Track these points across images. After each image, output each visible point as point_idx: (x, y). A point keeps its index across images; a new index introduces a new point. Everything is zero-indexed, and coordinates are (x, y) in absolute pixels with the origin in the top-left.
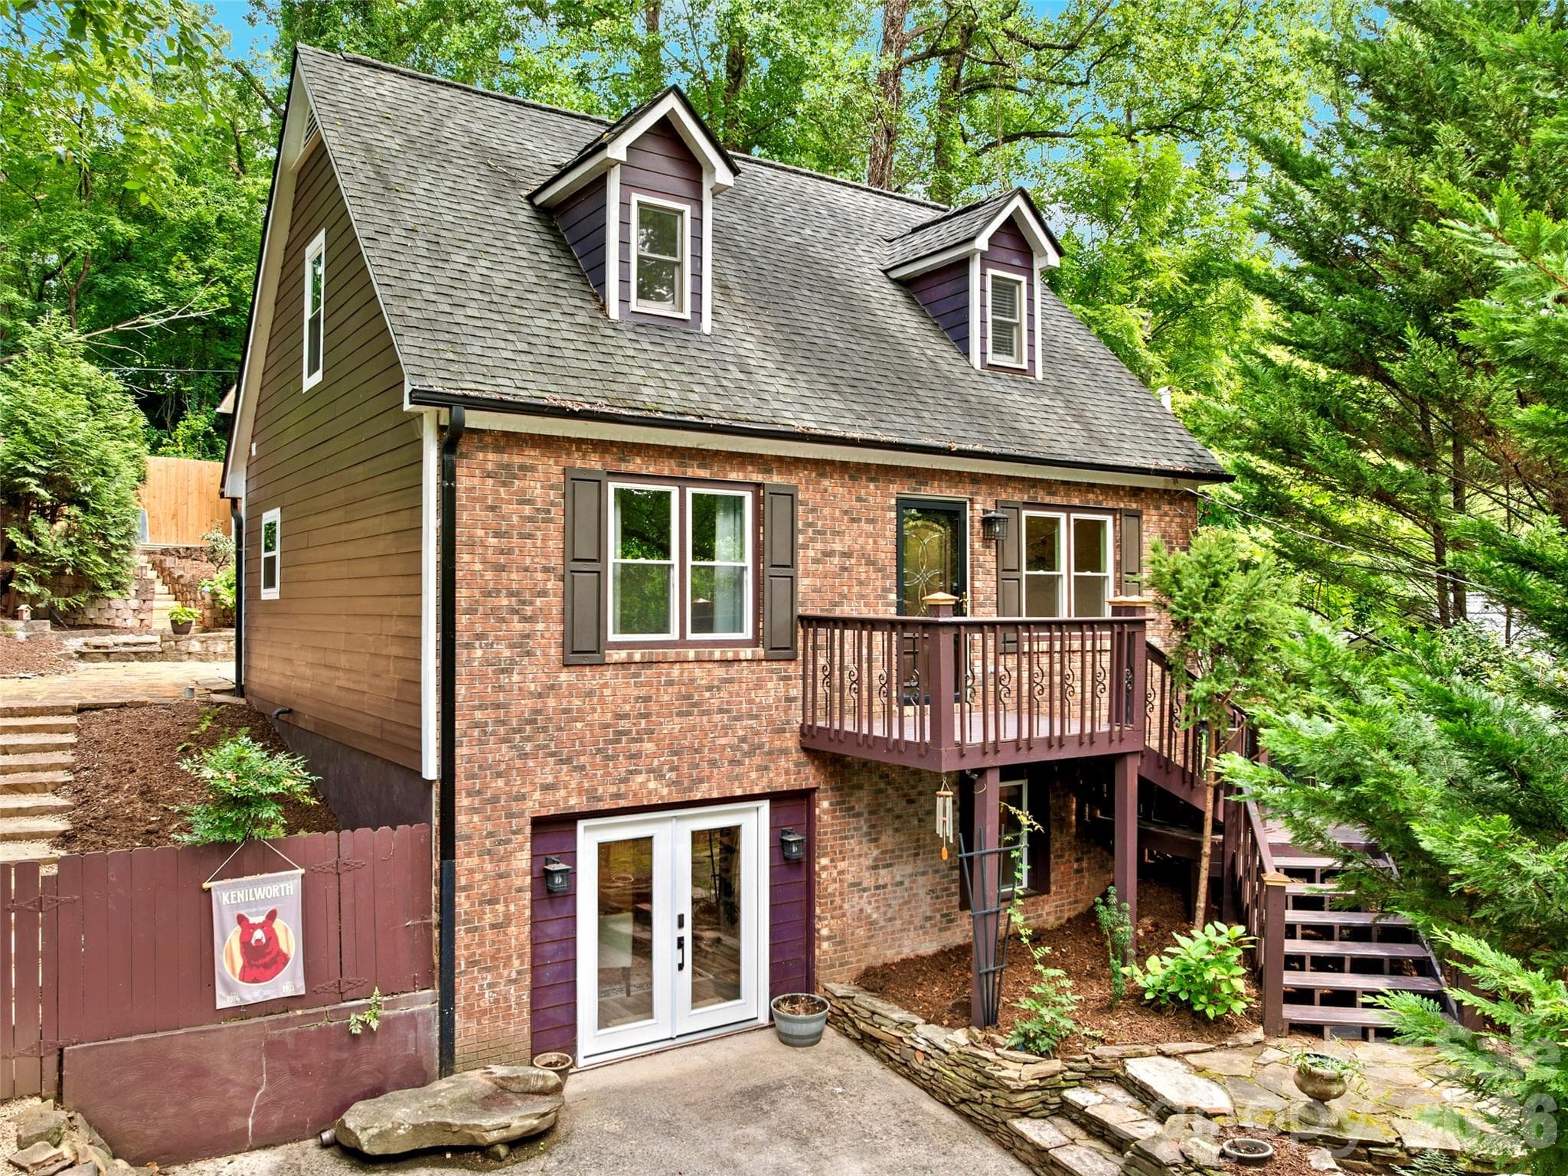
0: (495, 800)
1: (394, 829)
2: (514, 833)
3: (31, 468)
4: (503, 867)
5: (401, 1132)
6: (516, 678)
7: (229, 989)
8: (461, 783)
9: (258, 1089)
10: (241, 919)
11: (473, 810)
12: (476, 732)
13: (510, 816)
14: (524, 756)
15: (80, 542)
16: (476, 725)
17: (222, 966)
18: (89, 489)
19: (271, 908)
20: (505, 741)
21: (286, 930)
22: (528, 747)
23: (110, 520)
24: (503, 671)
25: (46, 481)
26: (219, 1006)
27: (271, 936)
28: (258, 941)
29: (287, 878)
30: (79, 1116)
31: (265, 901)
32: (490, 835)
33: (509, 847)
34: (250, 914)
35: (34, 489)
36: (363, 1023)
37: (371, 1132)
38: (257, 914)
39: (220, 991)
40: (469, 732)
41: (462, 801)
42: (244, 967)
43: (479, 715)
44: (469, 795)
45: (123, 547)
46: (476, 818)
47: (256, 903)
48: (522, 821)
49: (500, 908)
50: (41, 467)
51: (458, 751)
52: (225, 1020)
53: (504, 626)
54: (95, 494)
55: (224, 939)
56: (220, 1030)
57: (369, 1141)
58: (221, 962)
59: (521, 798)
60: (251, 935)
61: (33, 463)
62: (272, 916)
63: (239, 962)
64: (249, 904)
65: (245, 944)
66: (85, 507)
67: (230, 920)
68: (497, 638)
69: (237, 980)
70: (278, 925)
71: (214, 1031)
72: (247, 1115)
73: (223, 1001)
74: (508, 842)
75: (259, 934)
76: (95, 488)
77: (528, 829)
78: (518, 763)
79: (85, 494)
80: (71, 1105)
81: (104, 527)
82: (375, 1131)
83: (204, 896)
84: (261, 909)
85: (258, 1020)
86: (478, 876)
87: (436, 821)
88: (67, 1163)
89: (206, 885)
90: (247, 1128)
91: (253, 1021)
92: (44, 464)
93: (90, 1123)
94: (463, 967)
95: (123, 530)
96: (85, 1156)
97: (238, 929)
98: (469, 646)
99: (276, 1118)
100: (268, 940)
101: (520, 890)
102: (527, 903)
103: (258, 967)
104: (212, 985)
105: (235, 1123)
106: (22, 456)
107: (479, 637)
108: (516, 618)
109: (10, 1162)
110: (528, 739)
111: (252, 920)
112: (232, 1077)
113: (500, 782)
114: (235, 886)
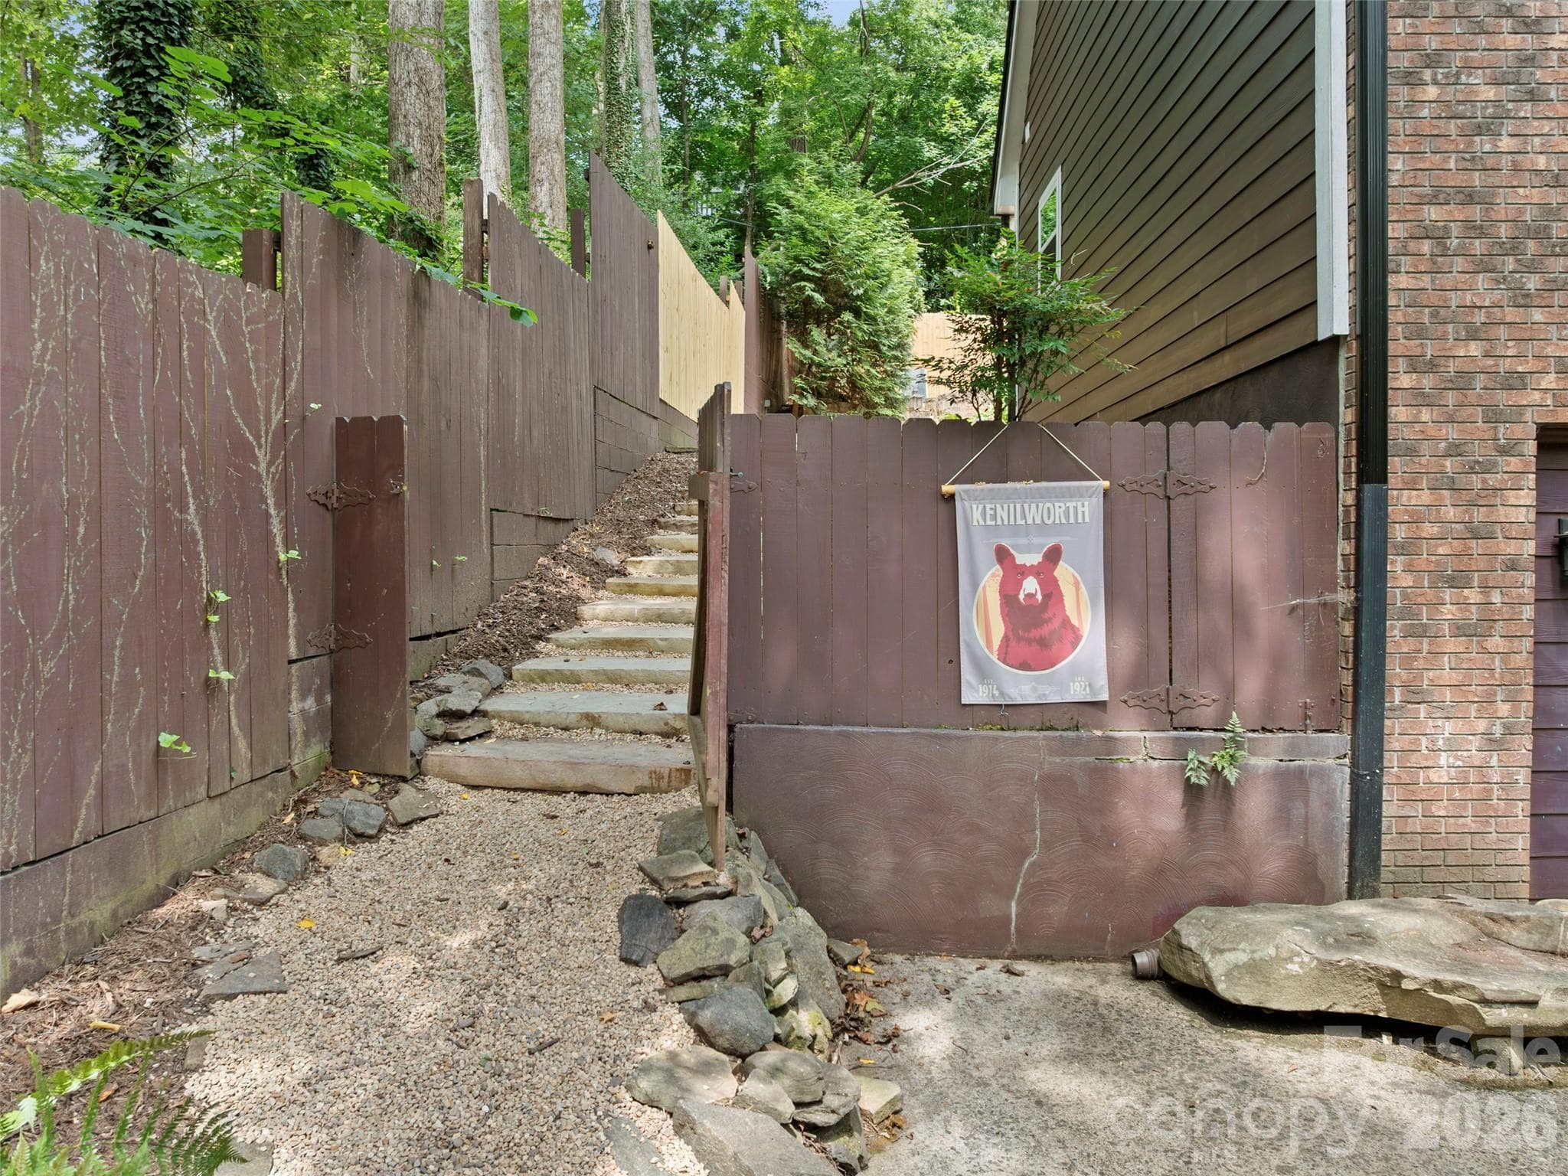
0: (1462, 382)
1: (1268, 427)
2: (1504, 451)
3: (806, 271)
4: (1479, 515)
5: (1294, 968)
6: (1506, 143)
7: (984, 674)
8: (1398, 344)
9: (1025, 853)
10: (1002, 555)
11: (1420, 398)
12: (1426, 247)
13: (1493, 416)
14: (1523, 300)
15: (853, 350)
16: (1426, 233)
17: (971, 631)
18: (861, 291)
19: (1051, 542)
20: (1484, 266)
21: (1077, 585)
22: (1532, 283)
23: (883, 327)
24: (1480, 131)
25: (822, 285)
26: (967, 698)
27: (1052, 591)
28: (1029, 596)
29: (1080, 494)
30: (753, 835)
31: (1043, 528)
32: (1455, 450)
33: (1492, 480)
34: (1017, 547)
35: (809, 292)
36: (1214, 771)
37: (1232, 957)
38: (1028, 549)
39: (967, 674)
40: (1412, 246)
41: (1401, 379)
42: (1006, 639)
43: (1432, 213)
44: (1413, 369)
45: (896, 358)
46: (1425, 415)
47: (1027, 530)
48: (1518, 431)
49: (1473, 595)
50: (814, 269)
51: (1392, 280)
52: (976, 726)
53: (1482, 41)
54: (867, 298)
55: (975, 585)
56: (969, 739)
57: (1228, 974)
58: (969, 624)
59: (1516, 382)
60: (1019, 585)
61: (807, 265)
62: (1053, 555)
63: (998, 629)
64: (1015, 530)
65: (1008, 598)
66: (857, 313)
67: (985, 554)
68: (1469, 68)
69: (994, 657)
70: (1063, 572)
71: (959, 738)
72: (1010, 898)
73: (974, 693)
74: (1488, 468)
75: (1031, 585)
76: (866, 291)
77: (1531, 447)
78: (1511, 314)
79: (858, 297)
80: (745, 819)
81: (876, 333)
82: (1242, 957)
83: (943, 508)
84: (1035, 541)
85: (1026, 733)
86: (1429, 530)
87: (1347, 415)
88: (719, 891)
89: (946, 488)
90: (1008, 918)
91: (1020, 734)
92: (818, 266)
93: (770, 853)
94: (1397, 699)
95: (895, 340)
96: (747, 886)
97: (997, 570)
98: (1411, 78)
99: (1058, 911)
100: (1047, 596)
101: (1512, 566)
102: (1529, 594)
103: (1029, 642)
104: (955, 661)
105: (989, 906)
106: (797, 259)
107: (1432, 60)
108: (1507, 24)
109: (641, 869)
110: (1531, 268)
111: (1021, 559)
112: (984, 824)
113: (1475, 349)
114: (992, 497)
